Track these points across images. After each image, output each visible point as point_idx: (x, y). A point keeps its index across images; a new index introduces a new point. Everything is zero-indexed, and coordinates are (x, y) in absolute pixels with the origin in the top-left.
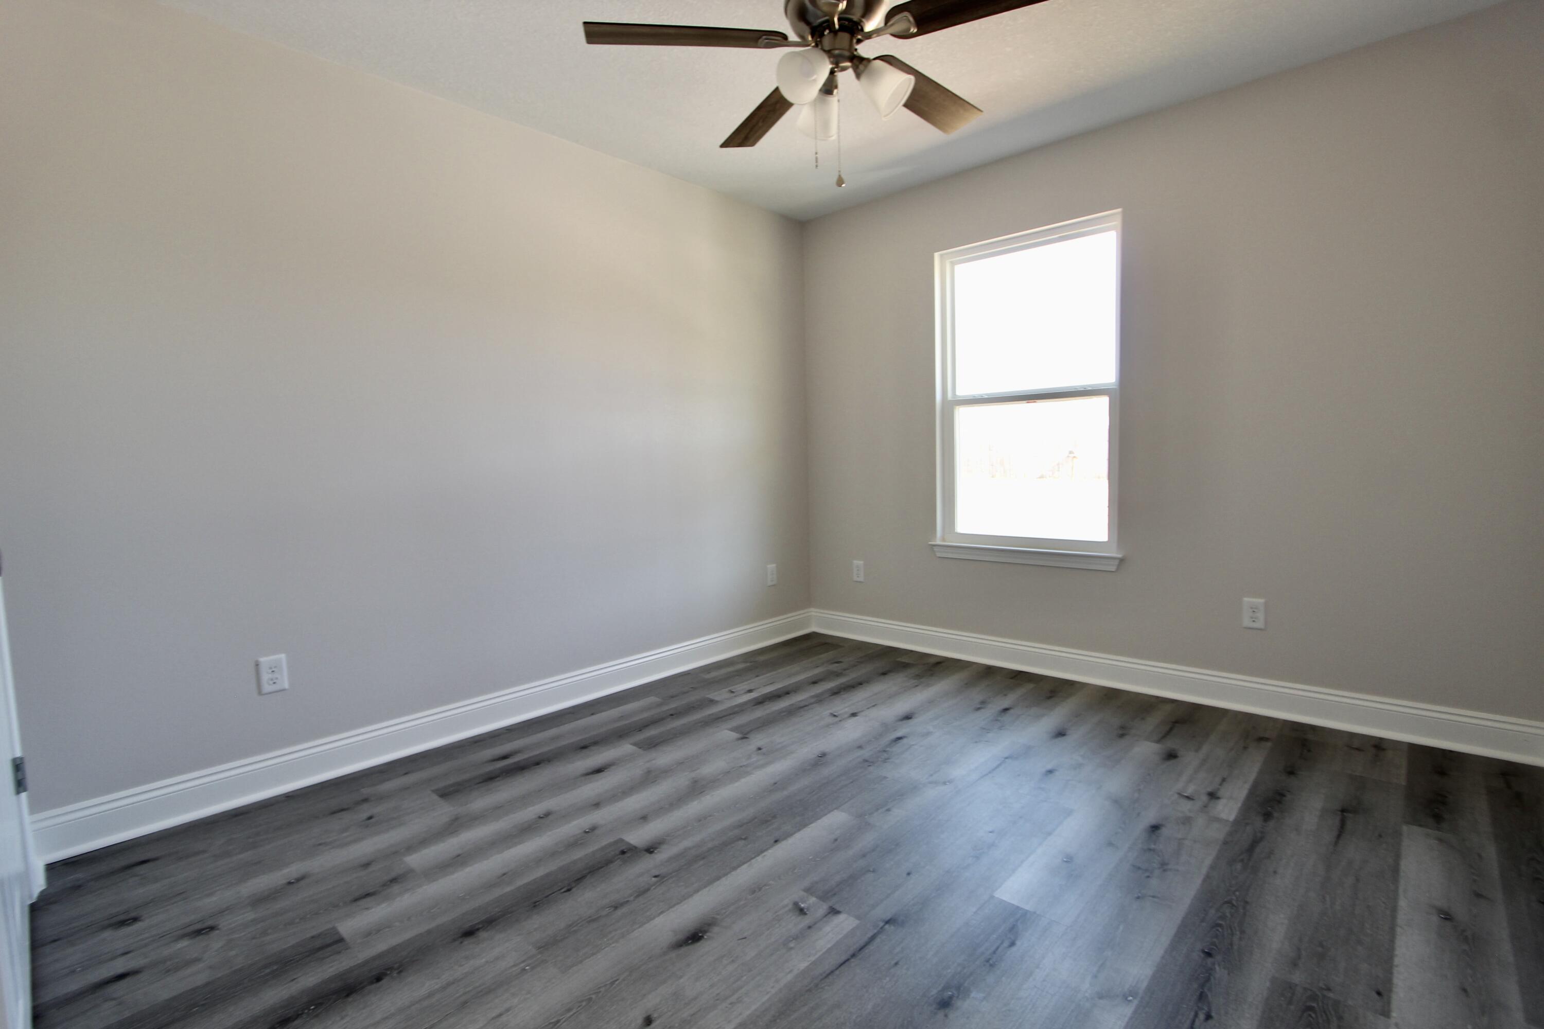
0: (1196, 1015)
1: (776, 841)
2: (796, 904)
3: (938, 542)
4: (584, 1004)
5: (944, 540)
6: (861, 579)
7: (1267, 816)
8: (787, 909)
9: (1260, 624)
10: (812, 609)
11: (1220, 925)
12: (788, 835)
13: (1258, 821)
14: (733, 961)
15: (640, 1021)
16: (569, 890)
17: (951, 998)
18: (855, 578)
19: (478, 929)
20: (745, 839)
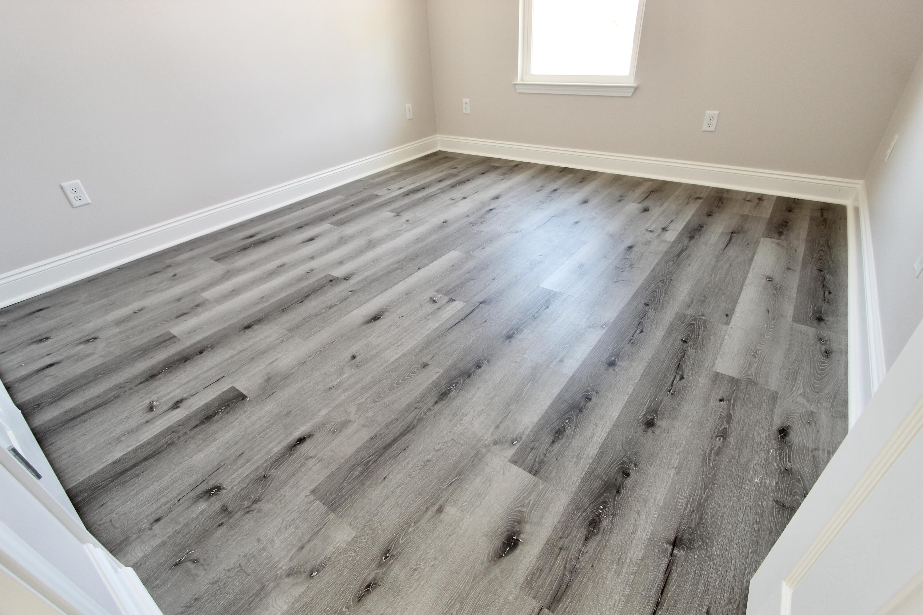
0: (636, 331)
1: (419, 269)
2: (431, 298)
3: (519, 81)
4: (318, 353)
5: (522, 80)
6: (468, 112)
7: (691, 238)
8: (426, 301)
9: (712, 128)
10: (438, 135)
11: (656, 291)
12: (425, 265)
13: (686, 241)
14: (397, 327)
15: (349, 357)
16: (302, 302)
17: (513, 334)
18: (465, 112)
19: (253, 325)
20: (401, 269)
